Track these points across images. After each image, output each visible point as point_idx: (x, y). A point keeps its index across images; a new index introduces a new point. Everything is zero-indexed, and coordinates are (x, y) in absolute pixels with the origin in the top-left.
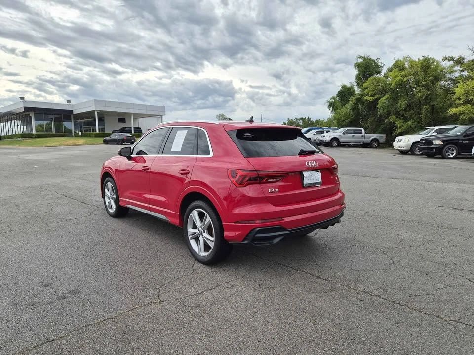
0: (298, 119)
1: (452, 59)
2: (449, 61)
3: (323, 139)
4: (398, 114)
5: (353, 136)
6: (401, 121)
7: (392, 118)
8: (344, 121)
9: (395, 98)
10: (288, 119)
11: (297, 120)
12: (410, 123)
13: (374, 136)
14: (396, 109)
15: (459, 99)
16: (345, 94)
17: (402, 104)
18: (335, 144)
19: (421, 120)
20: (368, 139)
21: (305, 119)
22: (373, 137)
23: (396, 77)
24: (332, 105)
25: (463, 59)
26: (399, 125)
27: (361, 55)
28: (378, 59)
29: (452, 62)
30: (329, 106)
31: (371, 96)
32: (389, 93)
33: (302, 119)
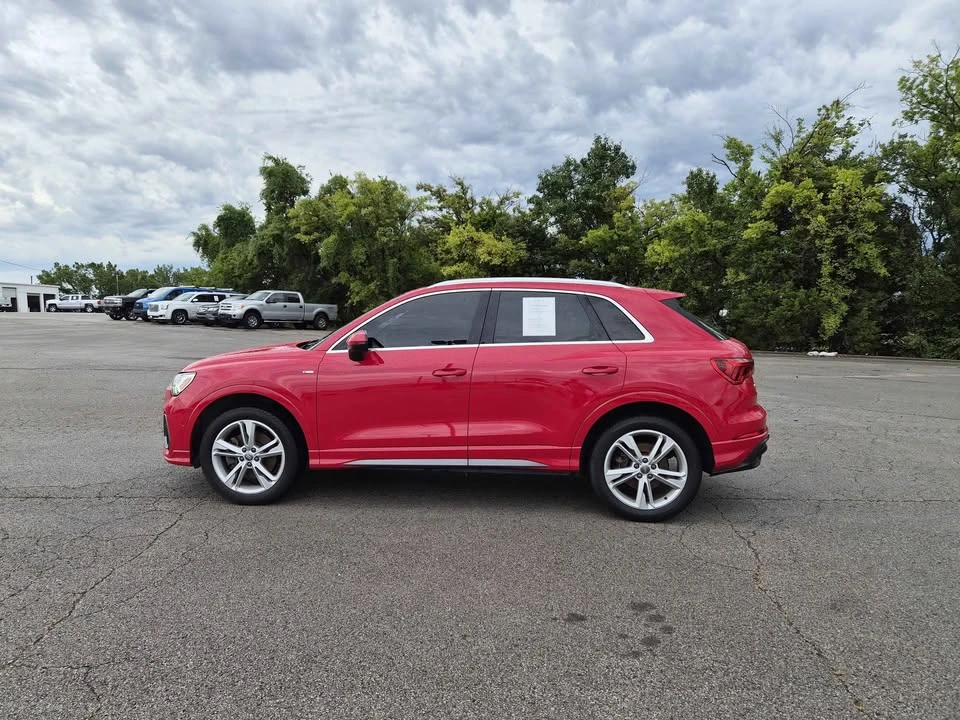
0: (83, 266)
1: (427, 188)
2: (425, 191)
3: (226, 312)
4: (352, 270)
5: (285, 306)
6: (358, 282)
7: (343, 277)
8: (240, 277)
9: (346, 242)
10: (56, 264)
11: (79, 267)
12: (372, 286)
13: (320, 308)
14: (349, 261)
15: (448, 252)
16: (234, 223)
17: (359, 252)
18: (253, 322)
19: (387, 282)
20: (309, 314)
21: (100, 266)
22: (318, 310)
23: (347, 205)
24: (203, 243)
25: (445, 191)
26: (356, 290)
27: (272, 154)
28: (300, 166)
29: (429, 193)
30: (197, 244)
31: (306, 233)
32: (337, 231)
33: (92, 265)
